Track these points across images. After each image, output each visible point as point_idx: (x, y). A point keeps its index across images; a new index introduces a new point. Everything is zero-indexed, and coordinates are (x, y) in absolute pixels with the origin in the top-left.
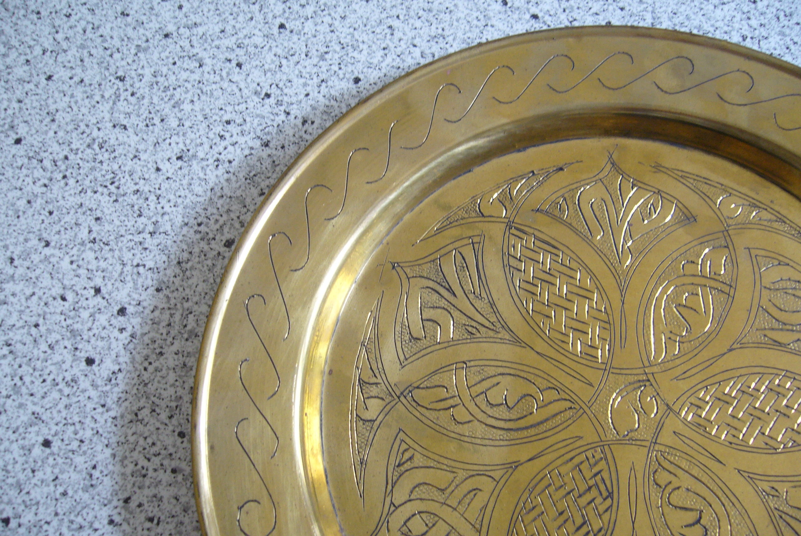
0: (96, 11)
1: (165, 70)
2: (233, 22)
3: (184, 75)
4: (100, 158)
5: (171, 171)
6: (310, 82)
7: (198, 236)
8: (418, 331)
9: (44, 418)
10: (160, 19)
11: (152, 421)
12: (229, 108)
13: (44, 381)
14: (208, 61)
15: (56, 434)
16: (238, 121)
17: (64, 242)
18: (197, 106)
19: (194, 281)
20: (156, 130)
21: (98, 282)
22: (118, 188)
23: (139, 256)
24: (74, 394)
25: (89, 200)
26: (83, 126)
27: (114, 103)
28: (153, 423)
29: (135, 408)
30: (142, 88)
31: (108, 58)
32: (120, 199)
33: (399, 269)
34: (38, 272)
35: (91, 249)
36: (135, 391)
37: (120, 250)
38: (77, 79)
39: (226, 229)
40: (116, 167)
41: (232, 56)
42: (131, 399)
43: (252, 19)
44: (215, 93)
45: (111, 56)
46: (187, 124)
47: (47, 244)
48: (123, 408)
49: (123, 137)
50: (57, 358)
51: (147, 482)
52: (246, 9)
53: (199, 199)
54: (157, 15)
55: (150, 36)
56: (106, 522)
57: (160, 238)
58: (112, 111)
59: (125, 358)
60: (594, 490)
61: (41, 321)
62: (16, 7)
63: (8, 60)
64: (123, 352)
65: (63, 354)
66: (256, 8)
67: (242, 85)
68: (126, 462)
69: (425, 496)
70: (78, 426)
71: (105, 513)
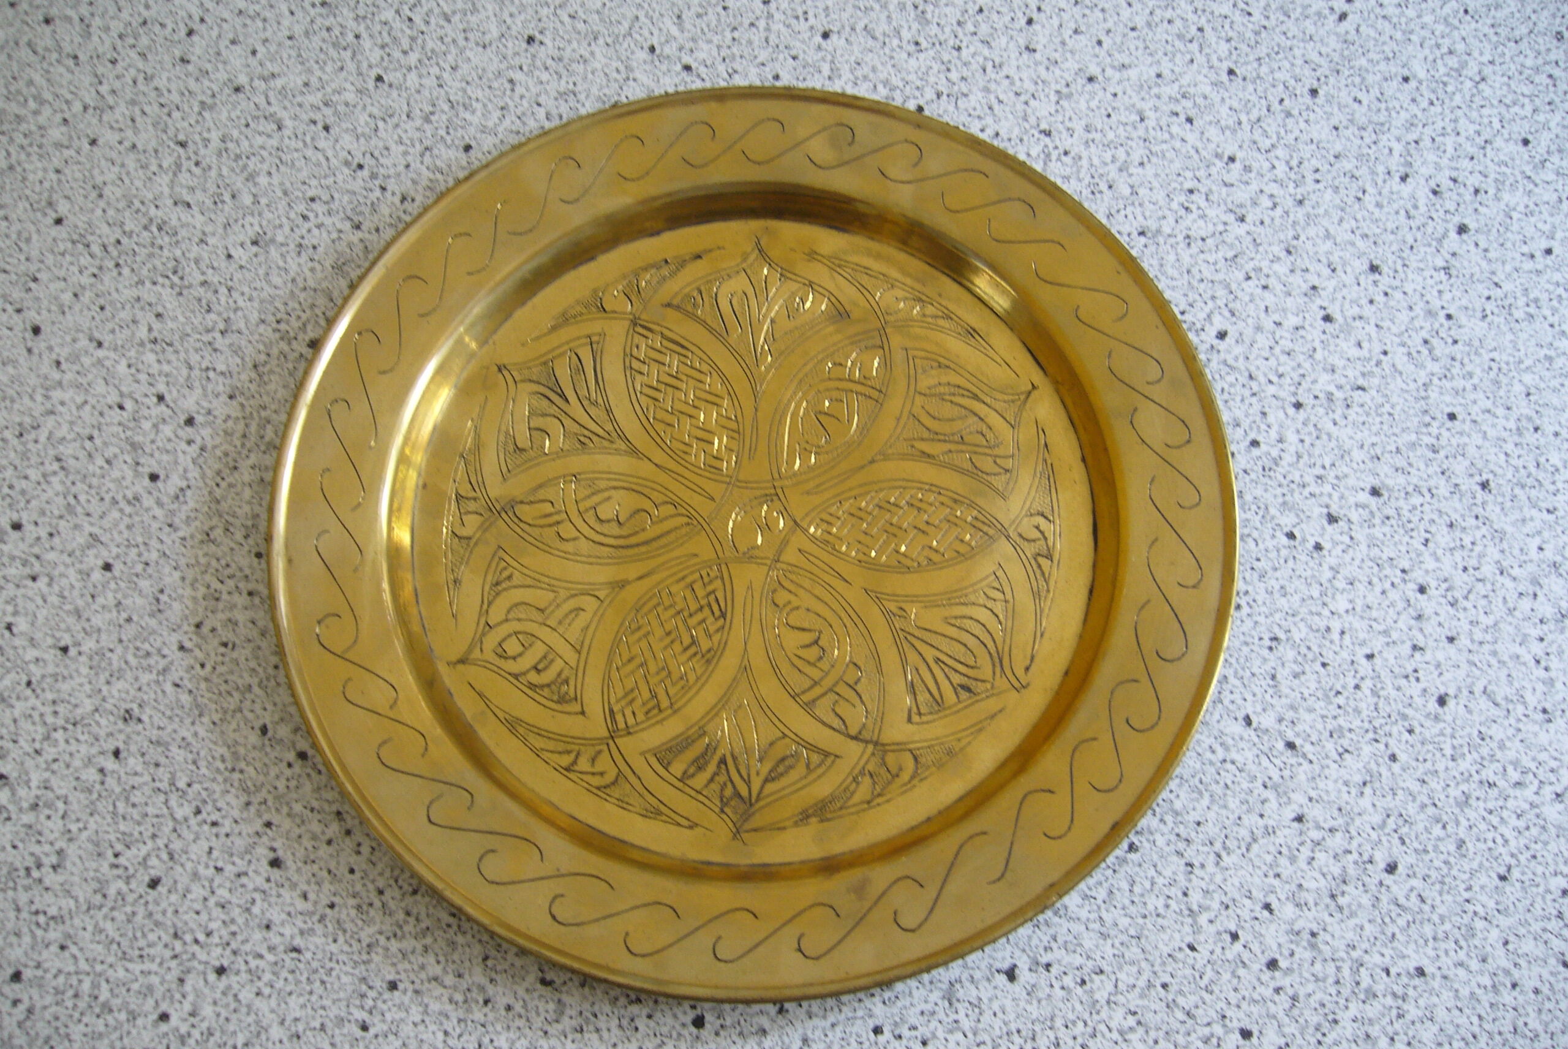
0: (149, 57)
1: (235, 133)
2: (318, 73)
3: (259, 140)
4: (159, 242)
5: (245, 258)
6: (411, 150)
7: (277, 335)
8: (523, 441)
9: (103, 539)
10: (228, 68)
12: (314, 182)
13: (102, 499)
14: (288, 123)
15: (118, 556)
16: (324, 198)
17: (120, 343)
18: (276, 179)
19: (272, 387)
20: (226, 208)
21: (161, 388)
22: (182, 278)
23: (208, 357)
24: (137, 514)
25: (147, 292)
26: (137, 204)
27: (175, 174)
28: (227, 542)
29: (206, 528)
30: (208, 156)
31: (165, 118)
32: (185, 292)
33: (505, 372)
34: (90, 377)
35: (152, 350)
36: (206, 509)
37: (187, 352)
38: (127, 144)
39: (309, 327)
40: (178, 253)
41: (318, 117)
42: (201, 518)
43: (342, 69)
44: (297, 164)
45: (169, 115)
46: (264, 201)
47: (100, 344)
48: (192, 529)
49: (185, 216)
50: (116, 474)
51: (221, 605)
52: (335, 55)
53: (278, 292)
54: (225, 63)
55: (216, 89)
56: (175, 647)
57: (232, 338)
58: (172, 184)
59: (194, 473)
60: (707, 611)
61: (96, 433)
62: (47, 49)
63: (41, 120)
64: (191, 466)
65: (122, 469)
66: (348, 54)
67: (330, 154)
68: (197, 585)
69: (523, 616)
70: (142, 548)
71: (174, 639)
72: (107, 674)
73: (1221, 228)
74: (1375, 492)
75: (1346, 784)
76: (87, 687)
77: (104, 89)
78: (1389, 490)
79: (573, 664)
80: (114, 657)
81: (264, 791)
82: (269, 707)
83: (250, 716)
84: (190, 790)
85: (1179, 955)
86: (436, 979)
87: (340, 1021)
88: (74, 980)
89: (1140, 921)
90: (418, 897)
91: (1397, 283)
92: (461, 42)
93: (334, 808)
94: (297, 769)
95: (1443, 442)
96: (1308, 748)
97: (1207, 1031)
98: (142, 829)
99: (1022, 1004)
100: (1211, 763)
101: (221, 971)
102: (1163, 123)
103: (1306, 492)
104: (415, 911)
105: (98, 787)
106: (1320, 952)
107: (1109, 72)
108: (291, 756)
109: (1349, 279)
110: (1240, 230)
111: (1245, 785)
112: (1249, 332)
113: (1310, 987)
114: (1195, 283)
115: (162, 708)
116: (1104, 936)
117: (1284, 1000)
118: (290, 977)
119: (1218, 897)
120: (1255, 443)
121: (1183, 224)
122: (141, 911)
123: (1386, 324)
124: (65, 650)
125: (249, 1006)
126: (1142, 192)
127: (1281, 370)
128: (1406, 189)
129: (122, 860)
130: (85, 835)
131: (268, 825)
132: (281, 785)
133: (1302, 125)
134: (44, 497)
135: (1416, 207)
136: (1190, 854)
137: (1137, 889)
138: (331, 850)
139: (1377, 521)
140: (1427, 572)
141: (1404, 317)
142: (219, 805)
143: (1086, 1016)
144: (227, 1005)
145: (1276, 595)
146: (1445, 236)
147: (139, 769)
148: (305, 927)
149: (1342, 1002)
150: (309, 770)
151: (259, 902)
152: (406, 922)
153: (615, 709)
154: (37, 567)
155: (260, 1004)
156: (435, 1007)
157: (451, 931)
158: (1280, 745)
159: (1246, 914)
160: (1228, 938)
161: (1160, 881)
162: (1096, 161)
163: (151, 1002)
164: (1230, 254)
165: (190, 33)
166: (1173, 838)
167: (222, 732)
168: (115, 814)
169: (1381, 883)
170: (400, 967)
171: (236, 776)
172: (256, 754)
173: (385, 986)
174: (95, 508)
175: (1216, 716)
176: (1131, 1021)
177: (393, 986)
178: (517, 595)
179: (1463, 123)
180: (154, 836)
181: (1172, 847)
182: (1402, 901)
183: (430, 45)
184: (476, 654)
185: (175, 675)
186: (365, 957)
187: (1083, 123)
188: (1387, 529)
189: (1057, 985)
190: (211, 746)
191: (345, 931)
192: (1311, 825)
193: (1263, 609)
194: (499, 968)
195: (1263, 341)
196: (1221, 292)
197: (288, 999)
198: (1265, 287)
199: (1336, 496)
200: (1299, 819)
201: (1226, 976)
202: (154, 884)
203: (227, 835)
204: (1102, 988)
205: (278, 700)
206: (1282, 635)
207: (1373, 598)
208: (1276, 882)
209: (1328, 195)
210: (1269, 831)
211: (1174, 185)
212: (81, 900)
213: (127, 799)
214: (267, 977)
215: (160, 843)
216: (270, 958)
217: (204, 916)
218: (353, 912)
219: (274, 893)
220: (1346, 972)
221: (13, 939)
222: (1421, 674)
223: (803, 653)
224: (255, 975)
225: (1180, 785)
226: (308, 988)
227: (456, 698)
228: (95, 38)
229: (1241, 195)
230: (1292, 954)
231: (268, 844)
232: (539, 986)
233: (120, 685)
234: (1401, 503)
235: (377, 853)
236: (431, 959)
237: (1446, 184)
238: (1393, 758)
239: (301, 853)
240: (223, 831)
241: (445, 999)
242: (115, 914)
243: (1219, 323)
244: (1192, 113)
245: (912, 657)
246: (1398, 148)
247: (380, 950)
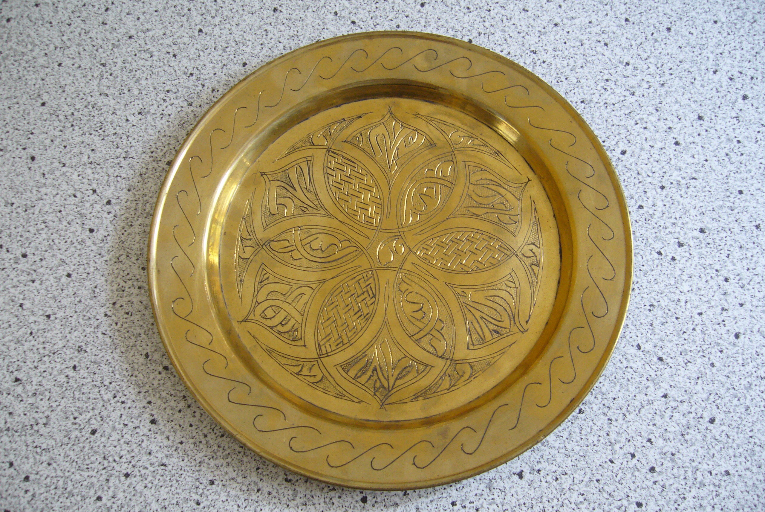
0: (87, 22)
1: (130, 59)
2: (170, 28)
3: (142, 62)
4: (93, 114)
5: (135, 121)
6: (217, 66)
7: (152, 159)
8: (274, 210)
9: (67, 262)
10: (126, 26)
11: (127, 262)
12: (169, 83)
13: (66, 242)
14: (156, 53)
15: (74, 270)
16: (174, 91)
17: (74, 164)
18: (150, 82)
19: (149, 185)
20: (126, 96)
21: (94, 186)
22: (104, 132)
23: (118, 171)
24: (83, 249)
25: (87, 139)
26: (82, 95)
27: (100, 80)
28: (128, 263)
29: (117, 255)
30: (116, 70)
31: (95, 52)
32: (106, 138)
33: (264, 176)
34: (60, 181)
35: (90, 167)
36: (117, 246)
37: (107, 168)
38: (77, 65)
39: (167, 155)
40: (102, 119)
41: (170, 50)
42: (115, 250)
43: (182, 26)
44: (160, 73)
45: (97, 50)
46: (144, 92)
47: (64, 165)
48: (111, 256)
49: (106, 101)
50: (73, 229)
51: (125, 294)
52: (179, 20)
53: (151, 138)
54: (124, 24)
55: (120, 37)
56: (103, 315)
57: (129, 161)
58: (99, 85)
59: (111, 228)
60: (366, 294)
61: (63, 209)
62: (36, 19)
63: (34, 54)
64: (110, 225)
65: (76, 227)
66: (185, 19)
67: (176, 68)
68: (113, 284)
69: (274, 298)
70: (86, 266)
71: (102, 310)
72: (70, 328)
73: (622, 98)
74: (702, 231)
75: (689, 378)
76: (60, 335)
77: (65, 38)
78: (709, 230)
79: (300, 321)
80: (73, 320)
81: (148, 386)
82: (150, 344)
83: (140, 349)
84: (111, 386)
85: (605, 465)
86: (233, 479)
87: (186, 500)
88: (55, 480)
89: (585, 448)
90: (224, 438)
91: (712, 125)
92: (241, 12)
93: (182, 394)
94: (164, 374)
95: (736, 205)
96: (669, 360)
97: (619, 503)
98: (87, 405)
99: (526, 490)
100: (620, 368)
101: (127, 475)
102: (593, 46)
103: (667, 231)
104: (222, 445)
105: (65, 384)
106: (677, 463)
107: (565, 21)
108: (160, 368)
109: (688, 124)
110: (632, 99)
111: (638, 379)
112: (637, 151)
113: (671, 481)
114: (610, 127)
115: (96, 345)
116: (567, 456)
117: (658, 487)
118: (161, 478)
119: (624, 436)
120: (641, 207)
121: (603, 97)
122: (87, 447)
123: (706, 146)
124: (49, 316)
125: (141, 493)
126: (582, 81)
127: (654, 170)
128: (716, 77)
129: (77, 421)
130: (59, 408)
131: (150, 403)
132: (156, 382)
133: (663, 46)
134: (38, 241)
135: (721, 87)
136: (610, 414)
137: (583, 432)
138: (181, 415)
139: (703, 245)
140: (729, 271)
141: (716, 142)
142: (125, 393)
143: (558, 496)
144: (130, 492)
145: (653, 283)
146: (736, 101)
147: (85, 375)
148: (169, 453)
149: (688, 488)
150: (169, 376)
151: (145, 441)
152: (218, 451)
153: (321, 343)
154: (35, 276)
155: (146, 492)
156: (233, 493)
157: (241, 455)
158: (655, 359)
159: (639, 444)
160: (629, 456)
161: (595, 428)
162: (559, 66)
163: (92, 491)
164: (627, 112)
165: (107, 10)
166: (601, 406)
167: (127, 357)
168: (74, 398)
169: (707, 428)
170: (216, 473)
171: (133, 378)
172: (143, 367)
173: (208, 482)
174: (63, 246)
175: (623, 345)
176: (581, 498)
177: (212, 483)
178: (272, 287)
179: (745, 44)
180: (93, 409)
181: (601, 411)
182: (718, 437)
183: (225, 13)
184: (251, 317)
185: (102, 329)
186: (198, 468)
187: (552, 47)
188: (708, 249)
189: (544, 480)
190: (121, 364)
191: (188, 455)
192: (671, 399)
193: (646, 290)
194: (264, 473)
195: (644, 155)
196: (623, 131)
197: (160, 489)
198: (645, 128)
199: (682, 233)
200: (665, 396)
201: (629, 476)
202: (94, 432)
203: (129, 408)
204: (566, 482)
205: (153, 340)
206: (655, 304)
207: (702, 284)
208: (654, 428)
209: (677, 81)
210: (651, 402)
211: (599, 77)
212: (58, 440)
213: (80, 390)
214: (150, 478)
215: (97, 412)
216: (151, 469)
217: (118, 448)
218: (192, 446)
219: (153, 436)
220: (690, 473)
221: (24, 460)
222: (726, 323)
223: (414, 315)
224: (144, 477)
225: (605, 379)
226: (170, 484)
227: (242, 339)
228: (60, 13)
229: (633, 82)
230: (662, 465)
231: (150, 412)
232: (284, 482)
233: (76, 334)
234: (715, 236)
235: (203, 416)
236: (231, 469)
237: (737, 74)
238: (712, 365)
239: (166, 417)
240: (128, 406)
241: (238, 489)
242: (75, 447)
243: (622, 146)
244: (607, 41)
245: (469, 316)
246: (712, 57)
247: (205, 465)
